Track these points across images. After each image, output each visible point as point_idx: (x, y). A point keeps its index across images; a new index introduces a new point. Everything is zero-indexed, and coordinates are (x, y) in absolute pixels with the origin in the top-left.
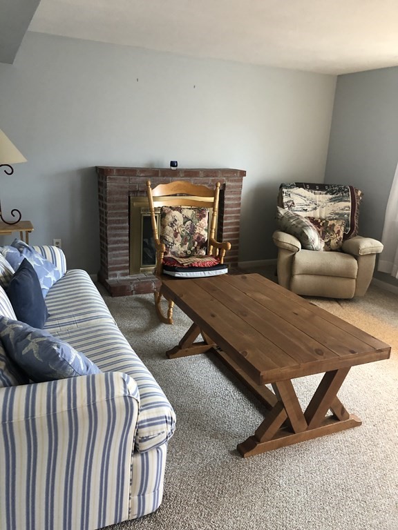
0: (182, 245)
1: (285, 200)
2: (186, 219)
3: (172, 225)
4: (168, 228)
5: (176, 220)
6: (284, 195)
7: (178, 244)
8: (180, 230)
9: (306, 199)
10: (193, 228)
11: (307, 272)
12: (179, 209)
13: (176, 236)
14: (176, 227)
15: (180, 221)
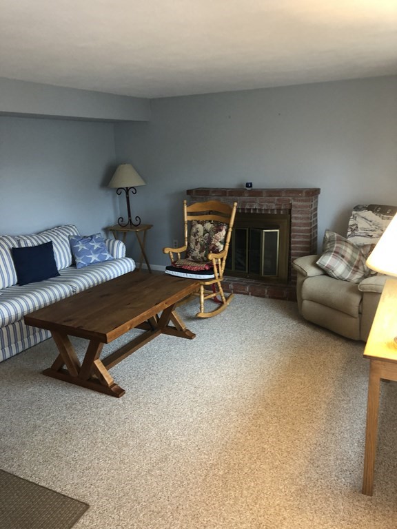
0: (200, 252)
1: (351, 223)
2: (206, 231)
3: (195, 236)
4: (192, 237)
5: (198, 232)
6: (352, 217)
7: (197, 251)
8: (200, 240)
9: (371, 224)
10: (210, 239)
11: (312, 299)
12: (203, 223)
13: (196, 244)
14: (197, 237)
15: (201, 233)
